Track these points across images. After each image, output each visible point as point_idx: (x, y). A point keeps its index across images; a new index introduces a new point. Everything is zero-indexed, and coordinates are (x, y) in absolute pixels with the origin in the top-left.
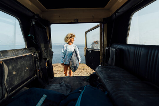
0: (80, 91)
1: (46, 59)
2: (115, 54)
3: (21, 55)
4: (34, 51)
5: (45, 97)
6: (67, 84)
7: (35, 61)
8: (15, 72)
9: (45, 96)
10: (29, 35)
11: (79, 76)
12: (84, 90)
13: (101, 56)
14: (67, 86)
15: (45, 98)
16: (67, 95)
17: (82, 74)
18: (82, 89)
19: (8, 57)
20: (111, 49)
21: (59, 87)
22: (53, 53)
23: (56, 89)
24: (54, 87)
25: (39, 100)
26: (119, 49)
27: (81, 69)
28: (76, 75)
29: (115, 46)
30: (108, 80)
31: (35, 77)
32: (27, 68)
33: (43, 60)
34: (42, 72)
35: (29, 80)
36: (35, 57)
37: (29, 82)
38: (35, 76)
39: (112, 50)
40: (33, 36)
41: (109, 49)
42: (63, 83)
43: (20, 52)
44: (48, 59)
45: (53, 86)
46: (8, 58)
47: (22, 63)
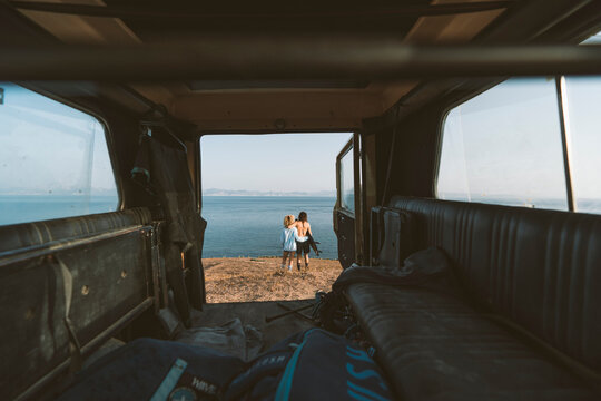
0: (292, 345)
1: (181, 245)
2: (399, 227)
3: (108, 235)
4: (146, 219)
5: (181, 367)
6: (249, 326)
7: (149, 251)
8: (87, 287)
9: (181, 363)
10: (135, 170)
11: (288, 299)
12: (304, 342)
13: (358, 235)
14: (249, 333)
15: (181, 371)
16: (249, 360)
17: (298, 293)
18: (297, 338)
19: (71, 241)
20: (387, 213)
21: (223, 338)
22: (204, 223)
23: (213, 342)
24: (206, 338)
25: (165, 377)
26: (411, 212)
27: (294, 276)
28: (278, 295)
29: (399, 205)
30: (376, 312)
31: (148, 304)
32: (123, 275)
33: (174, 249)
34: (169, 288)
35: (129, 314)
36: (149, 239)
37: (128, 319)
38: (148, 300)
39: (390, 216)
40: (147, 172)
41: (382, 212)
42: (235, 324)
43: (104, 223)
44: (189, 245)
45: (202, 334)
46: (70, 244)
47: (109, 259)
